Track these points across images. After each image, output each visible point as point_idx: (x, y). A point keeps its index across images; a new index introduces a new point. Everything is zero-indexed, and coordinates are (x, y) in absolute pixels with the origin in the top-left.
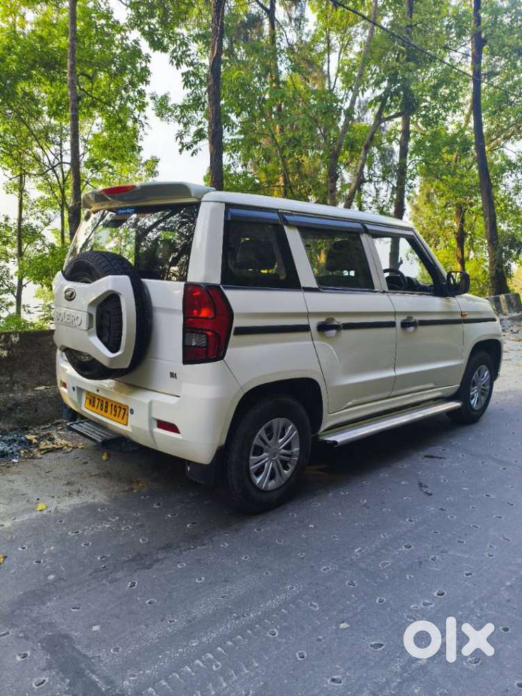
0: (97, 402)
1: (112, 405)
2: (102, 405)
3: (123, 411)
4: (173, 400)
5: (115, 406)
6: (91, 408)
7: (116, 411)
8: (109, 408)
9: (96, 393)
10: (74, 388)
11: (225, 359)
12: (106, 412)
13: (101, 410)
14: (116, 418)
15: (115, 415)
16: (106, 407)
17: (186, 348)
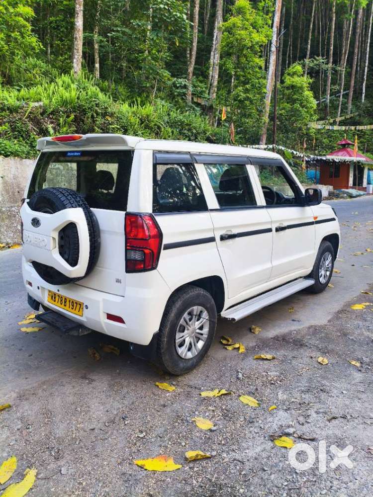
0: (57, 298)
1: (70, 301)
2: (62, 300)
3: (78, 306)
4: (118, 299)
5: (73, 302)
6: (53, 302)
7: (73, 306)
8: (68, 303)
9: (57, 292)
10: (38, 288)
11: (157, 268)
12: (65, 306)
13: (61, 304)
14: (73, 311)
15: (72, 309)
16: (65, 302)
17: (128, 261)
